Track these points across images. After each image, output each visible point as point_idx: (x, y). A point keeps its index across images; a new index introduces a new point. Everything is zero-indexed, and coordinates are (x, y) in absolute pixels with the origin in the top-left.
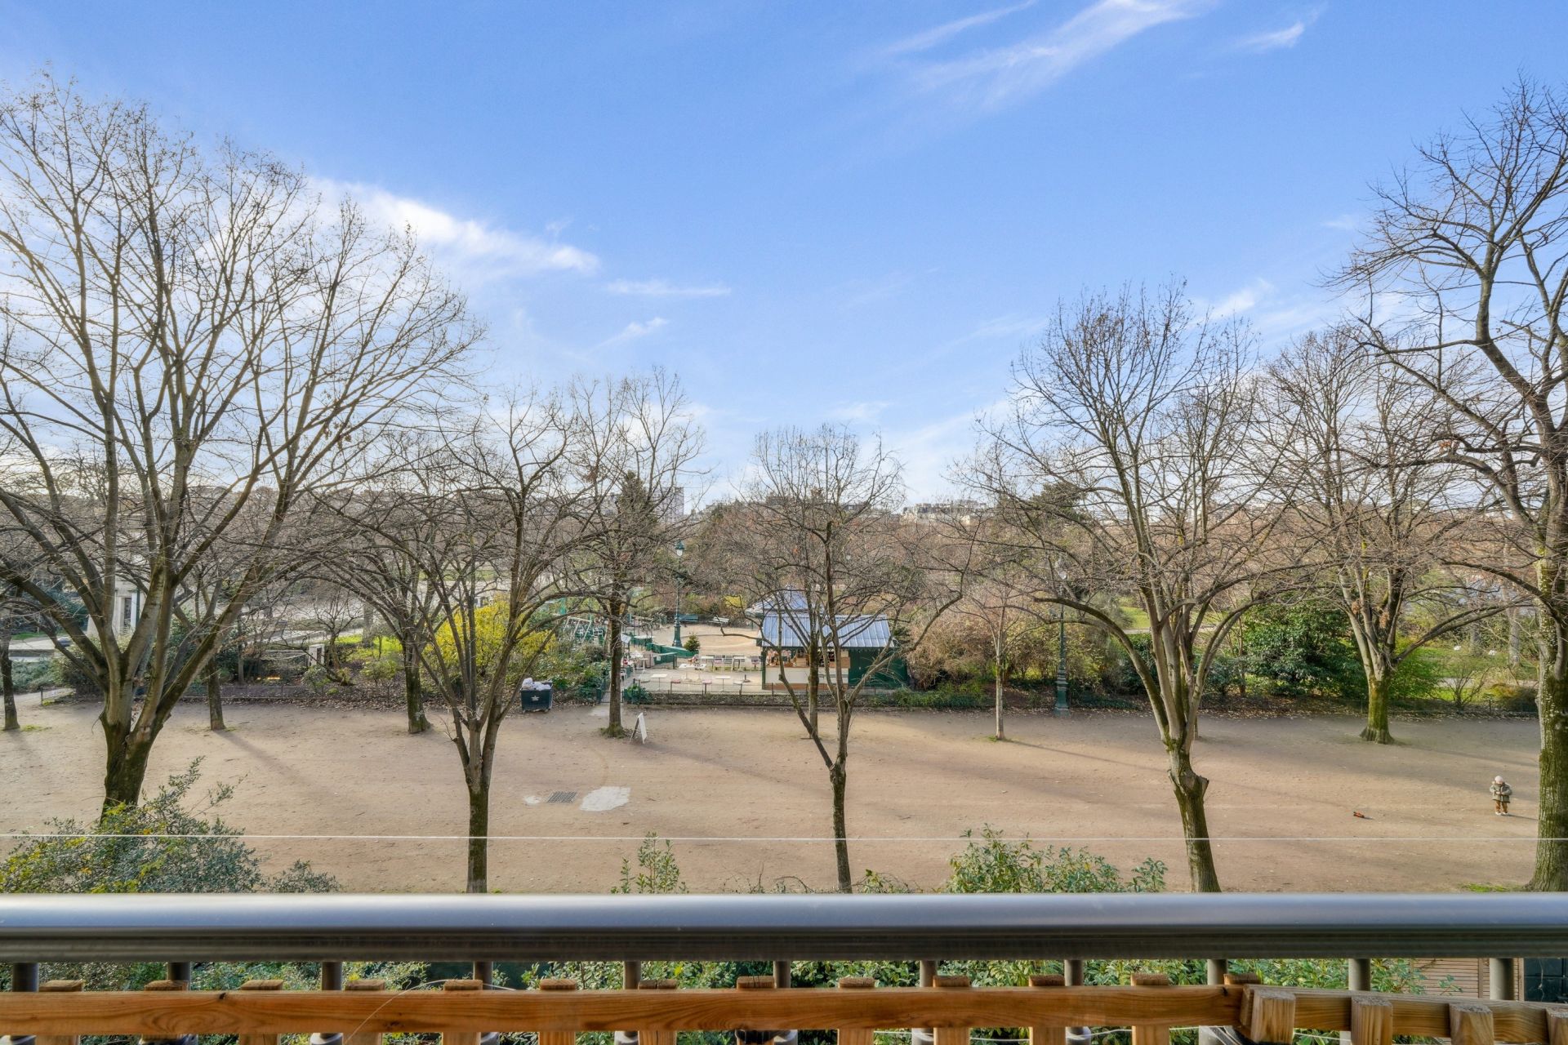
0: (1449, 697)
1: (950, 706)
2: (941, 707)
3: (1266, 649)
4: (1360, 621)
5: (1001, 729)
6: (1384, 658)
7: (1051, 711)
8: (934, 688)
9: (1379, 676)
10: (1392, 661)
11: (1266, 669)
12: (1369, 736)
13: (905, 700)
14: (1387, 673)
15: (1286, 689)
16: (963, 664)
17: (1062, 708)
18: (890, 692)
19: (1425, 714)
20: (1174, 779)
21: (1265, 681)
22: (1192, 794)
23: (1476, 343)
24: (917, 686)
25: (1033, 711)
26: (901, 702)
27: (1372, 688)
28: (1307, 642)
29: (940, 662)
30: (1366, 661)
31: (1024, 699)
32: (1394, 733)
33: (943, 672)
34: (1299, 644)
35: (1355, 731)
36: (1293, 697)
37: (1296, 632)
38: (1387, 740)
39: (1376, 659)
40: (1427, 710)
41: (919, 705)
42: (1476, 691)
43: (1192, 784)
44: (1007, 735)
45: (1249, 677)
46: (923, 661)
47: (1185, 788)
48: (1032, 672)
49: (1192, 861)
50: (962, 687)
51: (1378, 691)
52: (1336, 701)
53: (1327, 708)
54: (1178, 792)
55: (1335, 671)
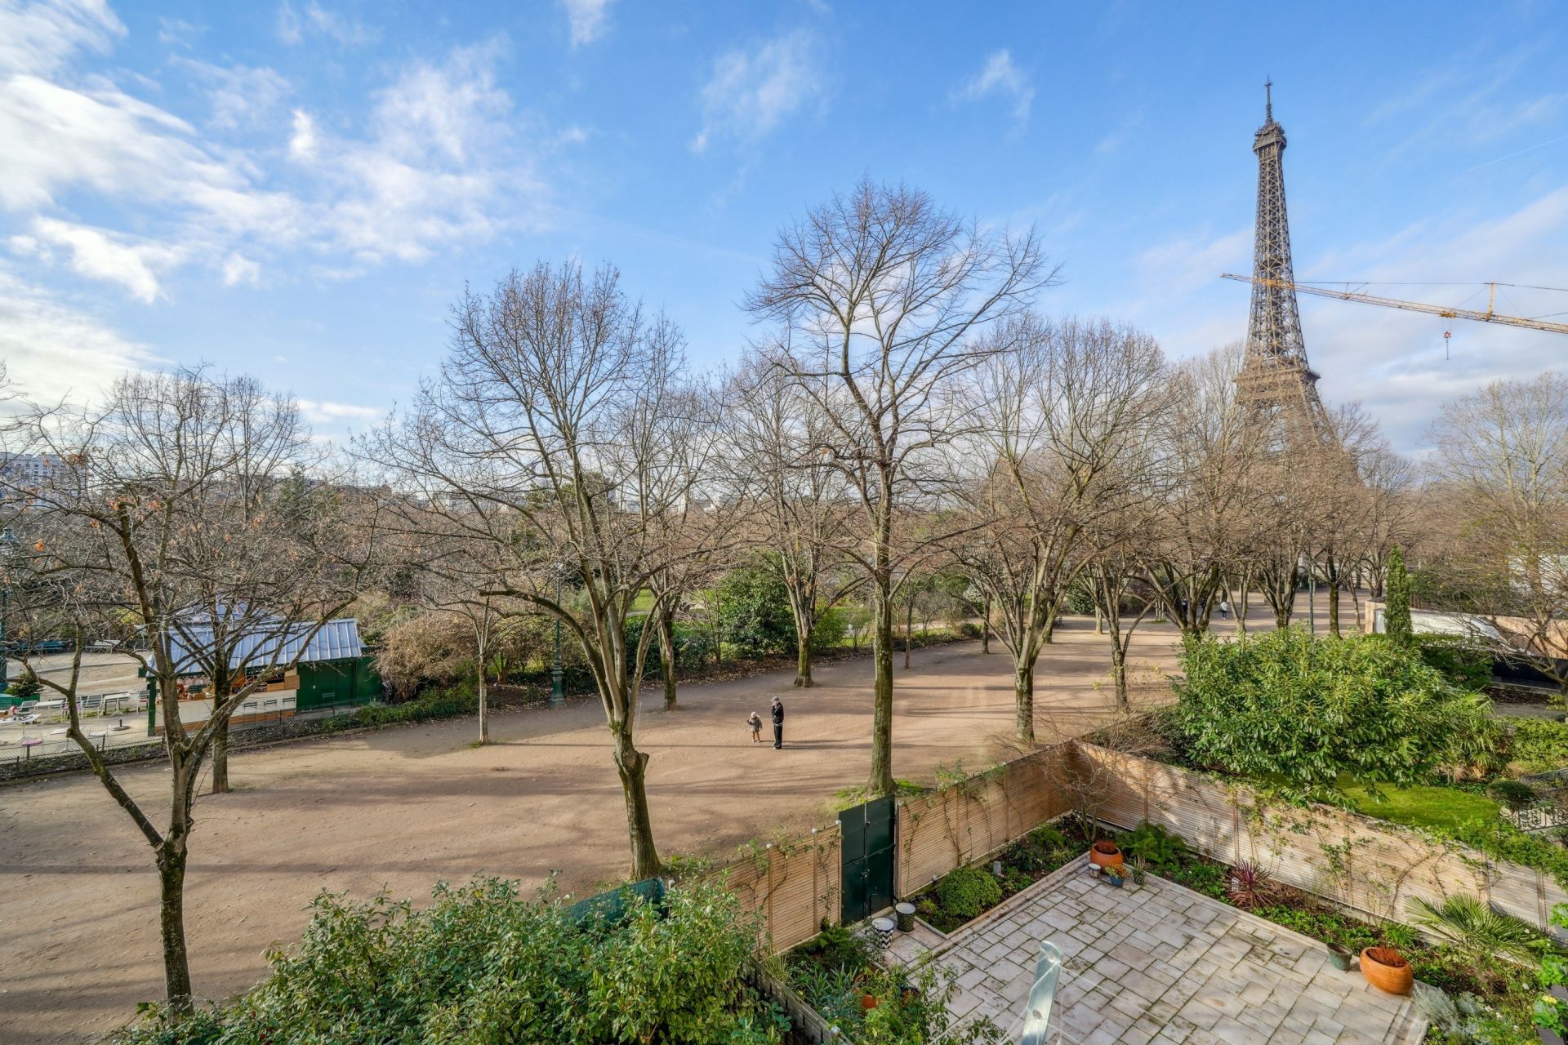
0: (850, 643)
1: (433, 716)
2: (419, 718)
3: (736, 621)
4: (794, 592)
5: (485, 732)
6: (808, 620)
7: (547, 703)
8: (414, 697)
9: (805, 635)
10: (813, 621)
11: (735, 638)
12: (799, 683)
13: (374, 718)
14: (810, 631)
15: (750, 652)
16: (448, 666)
17: (558, 698)
18: (354, 710)
19: (836, 659)
20: (617, 761)
21: (734, 647)
22: (633, 771)
23: (842, 375)
24: (394, 697)
25: (528, 706)
26: (368, 720)
27: (801, 644)
28: (764, 613)
29: (421, 667)
30: (798, 624)
31: (521, 694)
32: (815, 678)
33: (424, 679)
34: (758, 613)
35: (789, 681)
36: (753, 658)
37: (756, 604)
38: (810, 684)
39: (803, 621)
40: (835, 656)
41: (391, 720)
42: (865, 636)
43: (632, 762)
44: (492, 737)
45: (724, 645)
46: (399, 669)
47: (627, 767)
48: (533, 665)
49: (632, 836)
50: (449, 693)
51: (804, 646)
52: (782, 657)
53: (776, 664)
54: (621, 773)
55: (781, 633)
